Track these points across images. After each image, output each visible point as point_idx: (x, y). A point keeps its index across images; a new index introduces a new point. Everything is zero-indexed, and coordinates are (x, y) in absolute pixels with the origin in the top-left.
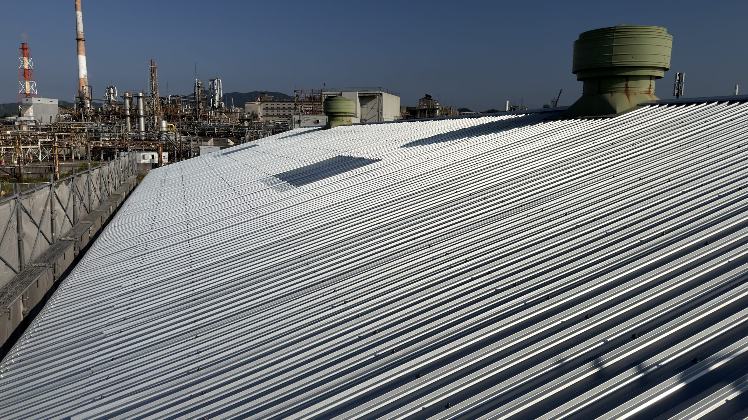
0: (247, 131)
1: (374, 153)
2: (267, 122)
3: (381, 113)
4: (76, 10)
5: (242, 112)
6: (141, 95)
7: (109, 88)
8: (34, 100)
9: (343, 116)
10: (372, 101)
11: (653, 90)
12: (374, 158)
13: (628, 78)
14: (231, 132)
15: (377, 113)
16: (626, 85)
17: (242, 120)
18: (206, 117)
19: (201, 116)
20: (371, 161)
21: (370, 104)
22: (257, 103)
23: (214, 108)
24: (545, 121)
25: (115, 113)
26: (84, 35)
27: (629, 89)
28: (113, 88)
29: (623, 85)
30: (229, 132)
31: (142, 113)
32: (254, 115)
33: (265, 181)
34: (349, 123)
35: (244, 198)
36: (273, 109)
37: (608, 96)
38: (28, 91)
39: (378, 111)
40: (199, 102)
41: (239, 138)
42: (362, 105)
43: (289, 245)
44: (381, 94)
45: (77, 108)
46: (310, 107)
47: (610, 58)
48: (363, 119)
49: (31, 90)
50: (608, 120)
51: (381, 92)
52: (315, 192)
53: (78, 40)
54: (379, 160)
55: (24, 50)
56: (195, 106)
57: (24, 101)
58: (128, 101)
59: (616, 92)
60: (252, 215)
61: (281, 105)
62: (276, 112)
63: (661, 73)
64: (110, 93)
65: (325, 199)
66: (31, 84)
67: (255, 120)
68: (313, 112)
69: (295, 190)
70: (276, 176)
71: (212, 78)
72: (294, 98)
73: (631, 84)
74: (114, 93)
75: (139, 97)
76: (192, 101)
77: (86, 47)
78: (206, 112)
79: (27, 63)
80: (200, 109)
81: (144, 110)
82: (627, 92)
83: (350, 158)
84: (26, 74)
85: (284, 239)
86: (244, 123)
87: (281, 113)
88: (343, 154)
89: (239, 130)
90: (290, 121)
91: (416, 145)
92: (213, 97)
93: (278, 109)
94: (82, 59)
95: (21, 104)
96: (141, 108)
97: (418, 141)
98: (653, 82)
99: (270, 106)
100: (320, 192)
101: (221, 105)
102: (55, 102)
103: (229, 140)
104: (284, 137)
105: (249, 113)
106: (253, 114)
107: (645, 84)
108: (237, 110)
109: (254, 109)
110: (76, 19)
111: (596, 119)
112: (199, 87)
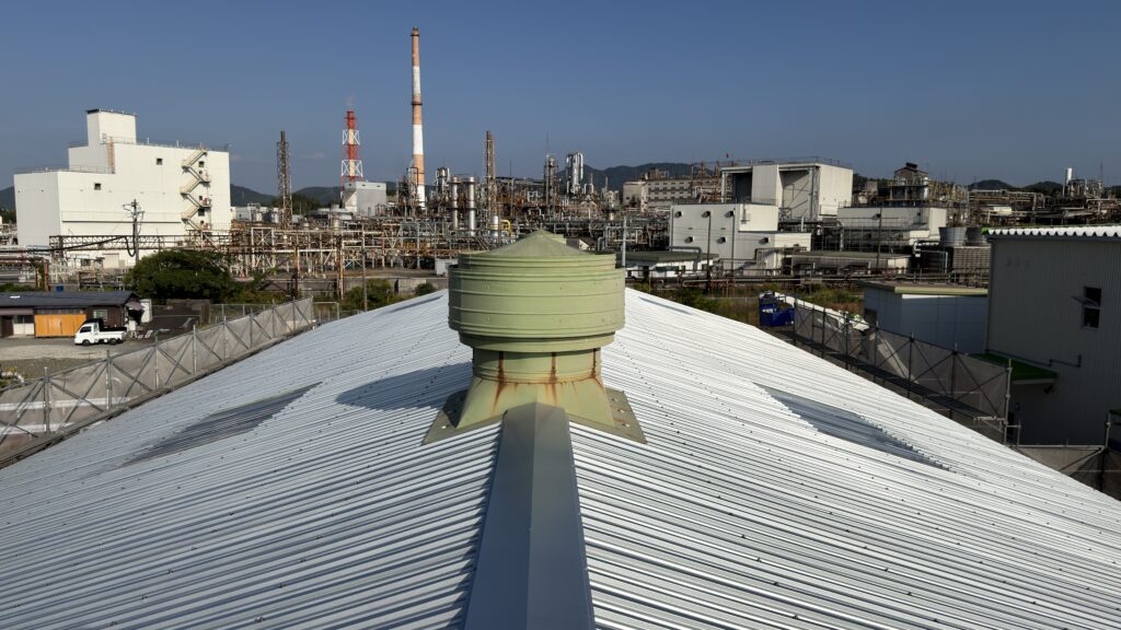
3: (817, 197)
4: (413, 64)
6: (472, 180)
7: (440, 170)
8: (358, 185)
10: (802, 179)
13: (501, 355)
14: (588, 229)
15: (809, 197)
16: (500, 367)
18: (558, 209)
19: (551, 207)
21: (799, 183)
22: (640, 183)
23: (571, 194)
25: (443, 205)
26: (421, 98)
28: (446, 170)
29: (494, 365)
30: (585, 230)
31: (472, 204)
32: (635, 203)
38: (352, 173)
39: (811, 194)
40: (550, 187)
41: (596, 239)
42: (785, 185)
44: (817, 168)
45: (400, 197)
48: (786, 206)
49: (356, 172)
51: (817, 164)
53: (414, 104)
55: (350, 120)
56: (544, 193)
57: (347, 186)
58: (455, 188)
62: (669, 195)
64: (441, 177)
66: (356, 164)
71: (571, 152)
74: (446, 177)
75: (469, 183)
76: (541, 187)
77: (423, 113)
78: (558, 202)
79: (352, 137)
80: (550, 197)
81: (475, 200)
84: (351, 151)
92: (571, 180)
93: (673, 190)
94: (418, 130)
95: (343, 189)
96: (472, 197)
99: (661, 185)
101: (580, 190)
102: (383, 187)
103: (581, 242)
106: (634, 198)
109: (635, 192)
110: (413, 76)
112: (550, 166)
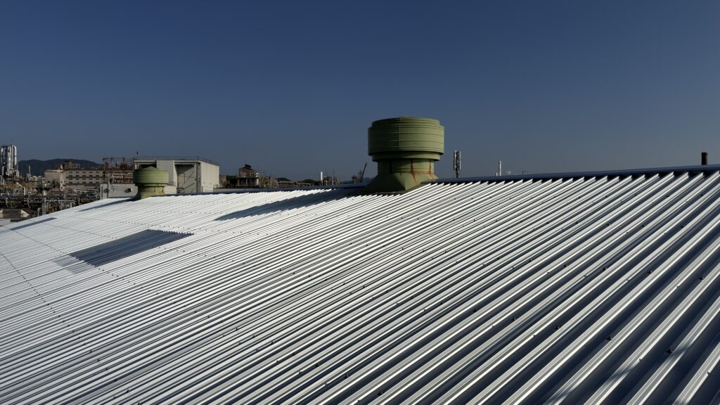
0: (45, 201)
1: (186, 227)
2: (71, 191)
3: (200, 182)
5: (40, 181)
9: (155, 187)
10: (190, 170)
11: (432, 171)
12: (185, 232)
13: (412, 161)
14: (26, 202)
15: (195, 181)
16: (412, 166)
17: (40, 189)
20: (183, 236)
22: (59, 171)
24: (349, 196)
27: (414, 170)
29: (409, 166)
30: (23, 203)
32: (55, 184)
33: (58, 261)
34: (161, 194)
35: (30, 282)
36: (77, 177)
37: (398, 175)
39: (197, 180)
41: (35, 209)
42: (178, 174)
43: (79, 338)
44: (199, 163)
46: (121, 175)
47: (397, 143)
48: (180, 186)
50: (398, 196)
51: (199, 161)
52: (116, 273)
54: (190, 234)
59: (403, 172)
60: (38, 303)
61: (88, 173)
62: (81, 181)
63: (437, 157)
65: (126, 280)
67: (56, 189)
68: (125, 181)
69: (94, 271)
70: (73, 255)
71: (6, 145)
72: (103, 165)
73: (415, 165)
82: (412, 172)
83: (159, 232)
85: (73, 331)
86: (41, 193)
87: (87, 181)
88: (152, 228)
89: (36, 200)
90: (97, 190)
91: (230, 218)
92: (5, 165)
93: (84, 177)
97: (233, 214)
98: (432, 164)
99: (74, 174)
100: (121, 273)
101: (15, 174)
103: (22, 212)
104: (87, 209)
105: (49, 182)
106: (54, 182)
107: (426, 165)
108: (34, 178)
109: (55, 177)
111: (389, 195)
